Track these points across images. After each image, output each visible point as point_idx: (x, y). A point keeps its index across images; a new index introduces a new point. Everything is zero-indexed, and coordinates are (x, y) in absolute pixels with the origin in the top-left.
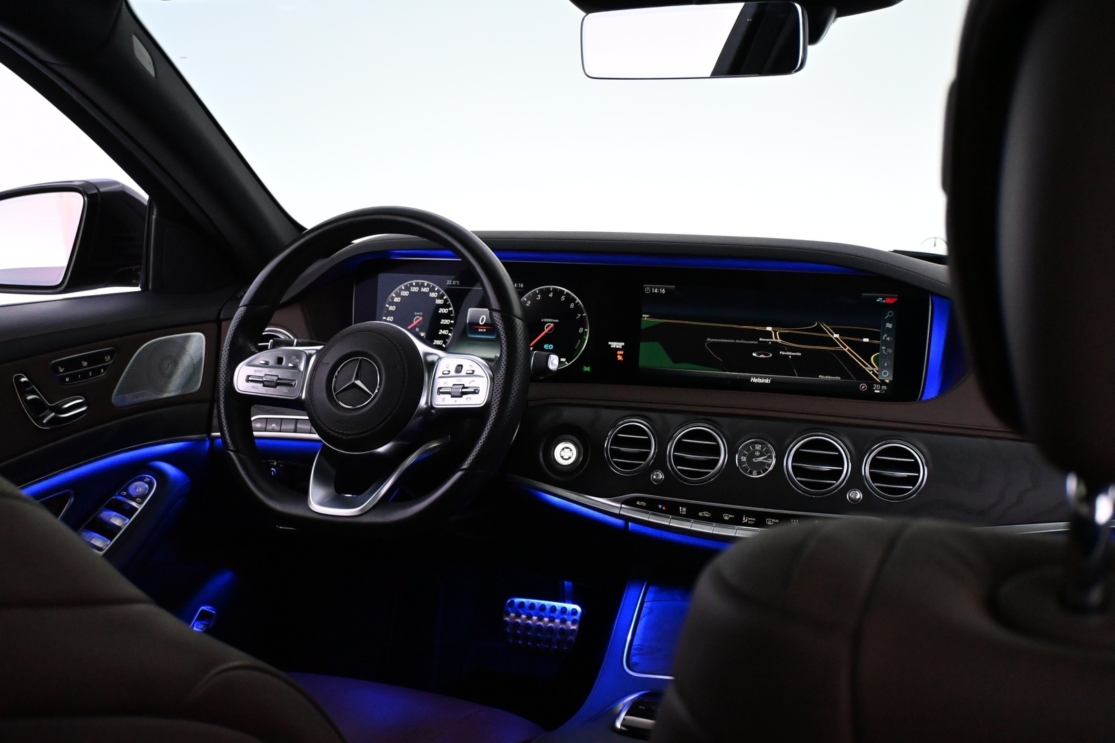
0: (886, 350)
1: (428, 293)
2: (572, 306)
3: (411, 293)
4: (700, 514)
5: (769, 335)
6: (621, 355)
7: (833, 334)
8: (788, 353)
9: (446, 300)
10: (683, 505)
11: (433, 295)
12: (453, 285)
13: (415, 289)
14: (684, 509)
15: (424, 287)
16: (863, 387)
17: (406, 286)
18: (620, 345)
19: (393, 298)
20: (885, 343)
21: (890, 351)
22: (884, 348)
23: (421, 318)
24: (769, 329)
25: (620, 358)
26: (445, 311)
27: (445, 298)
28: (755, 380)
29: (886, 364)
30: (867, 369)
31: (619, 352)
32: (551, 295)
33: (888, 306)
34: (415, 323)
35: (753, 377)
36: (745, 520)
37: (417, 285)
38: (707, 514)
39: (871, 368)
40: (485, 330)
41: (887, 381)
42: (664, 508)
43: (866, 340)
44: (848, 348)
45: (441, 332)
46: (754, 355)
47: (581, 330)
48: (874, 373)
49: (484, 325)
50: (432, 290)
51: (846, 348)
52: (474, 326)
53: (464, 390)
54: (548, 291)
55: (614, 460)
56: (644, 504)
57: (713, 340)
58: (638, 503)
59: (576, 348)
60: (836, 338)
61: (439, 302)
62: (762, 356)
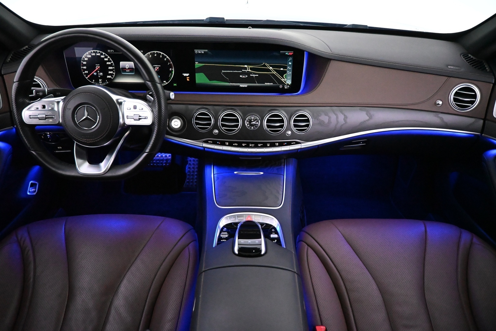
0: (289, 72)
1: (100, 56)
2: (165, 59)
3: (92, 56)
4: (234, 144)
5: (246, 68)
6: (188, 79)
7: (269, 67)
8: (253, 75)
9: (109, 59)
10: (227, 142)
11: (102, 56)
12: (111, 52)
13: (94, 54)
14: (227, 143)
15: (98, 53)
16: (281, 86)
17: (89, 53)
18: (187, 75)
19: (84, 58)
20: (289, 70)
21: (290, 73)
22: (288, 72)
23: (99, 67)
24: (246, 66)
25: (188, 80)
26: (109, 63)
27: (108, 58)
28: (241, 86)
29: (289, 78)
30: (282, 80)
31: (187, 78)
32: (156, 55)
33: (290, 56)
34: (97, 69)
35: (241, 85)
36: (250, 145)
37: (94, 52)
38: (236, 144)
39: (284, 80)
40: (129, 71)
41: (289, 84)
42: (219, 143)
43: (282, 69)
44: (275, 72)
45: (110, 72)
46: (241, 76)
47: (171, 69)
48: (285, 81)
49: (128, 69)
50: (102, 54)
51: (274, 72)
52: (124, 69)
53: (140, 118)
54: (154, 53)
55: (197, 126)
56: (212, 142)
57: (224, 71)
58: (209, 142)
59: (169, 76)
60: (271, 69)
61: (106, 59)
62: (244, 77)
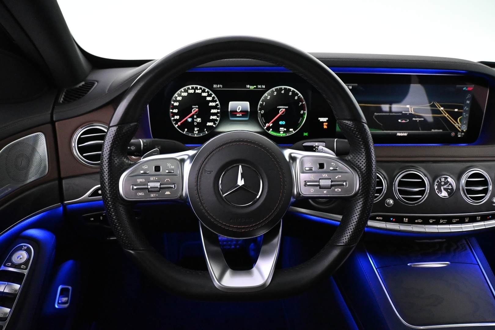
0: (465, 115)
1: (201, 94)
2: (296, 98)
3: (189, 94)
4: (416, 221)
5: (407, 110)
6: (326, 125)
7: (440, 108)
8: (417, 119)
9: (214, 98)
10: (406, 217)
11: (204, 94)
12: (218, 88)
13: (192, 91)
14: (407, 219)
15: (198, 89)
16: (453, 134)
17: (185, 90)
18: (325, 119)
19: (176, 98)
20: (465, 111)
21: (467, 115)
22: (464, 114)
23: (197, 109)
24: (408, 106)
25: (325, 127)
26: (213, 104)
27: (213, 96)
28: (399, 134)
29: (465, 122)
30: (455, 125)
31: (325, 124)
32: (283, 92)
33: (468, 92)
34: (193, 112)
35: (398, 133)
36: (441, 221)
37: (193, 88)
38: (420, 221)
39: (457, 124)
40: (241, 115)
41: (465, 131)
42: (394, 220)
43: (456, 110)
44: (447, 114)
45: (212, 117)
46: (399, 121)
47: (302, 112)
48: (459, 127)
49: (241, 112)
50: (204, 91)
51: (446, 114)
52: (234, 113)
53: (333, 183)
54: (281, 89)
56: (381, 218)
57: (378, 114)
58: (377, 218)
59: (299, 122)
60: (442, 110)
61: (209, 99)
62: (404, 121)
